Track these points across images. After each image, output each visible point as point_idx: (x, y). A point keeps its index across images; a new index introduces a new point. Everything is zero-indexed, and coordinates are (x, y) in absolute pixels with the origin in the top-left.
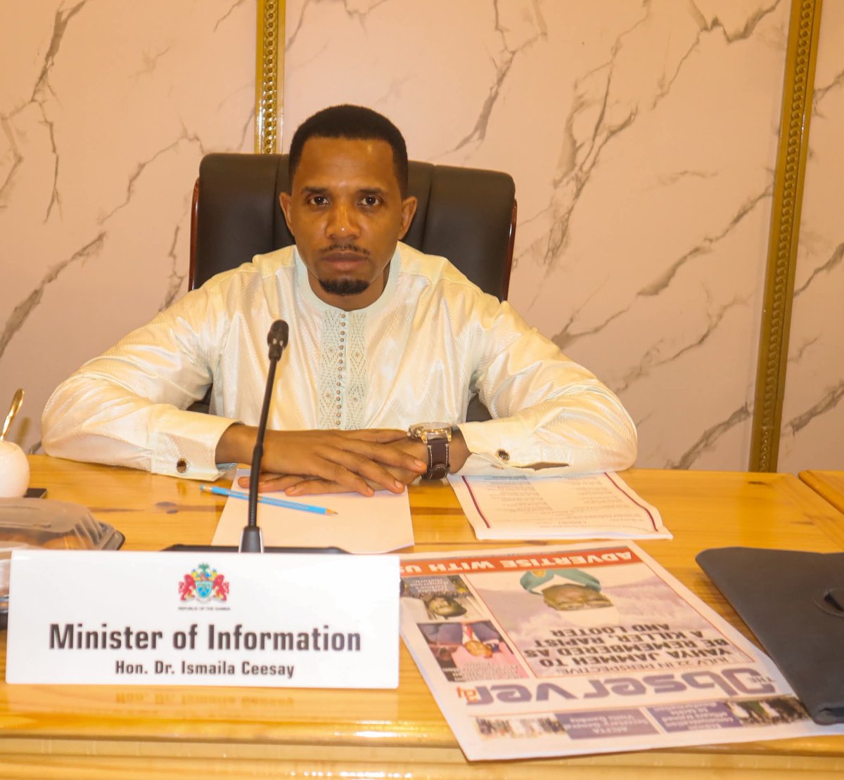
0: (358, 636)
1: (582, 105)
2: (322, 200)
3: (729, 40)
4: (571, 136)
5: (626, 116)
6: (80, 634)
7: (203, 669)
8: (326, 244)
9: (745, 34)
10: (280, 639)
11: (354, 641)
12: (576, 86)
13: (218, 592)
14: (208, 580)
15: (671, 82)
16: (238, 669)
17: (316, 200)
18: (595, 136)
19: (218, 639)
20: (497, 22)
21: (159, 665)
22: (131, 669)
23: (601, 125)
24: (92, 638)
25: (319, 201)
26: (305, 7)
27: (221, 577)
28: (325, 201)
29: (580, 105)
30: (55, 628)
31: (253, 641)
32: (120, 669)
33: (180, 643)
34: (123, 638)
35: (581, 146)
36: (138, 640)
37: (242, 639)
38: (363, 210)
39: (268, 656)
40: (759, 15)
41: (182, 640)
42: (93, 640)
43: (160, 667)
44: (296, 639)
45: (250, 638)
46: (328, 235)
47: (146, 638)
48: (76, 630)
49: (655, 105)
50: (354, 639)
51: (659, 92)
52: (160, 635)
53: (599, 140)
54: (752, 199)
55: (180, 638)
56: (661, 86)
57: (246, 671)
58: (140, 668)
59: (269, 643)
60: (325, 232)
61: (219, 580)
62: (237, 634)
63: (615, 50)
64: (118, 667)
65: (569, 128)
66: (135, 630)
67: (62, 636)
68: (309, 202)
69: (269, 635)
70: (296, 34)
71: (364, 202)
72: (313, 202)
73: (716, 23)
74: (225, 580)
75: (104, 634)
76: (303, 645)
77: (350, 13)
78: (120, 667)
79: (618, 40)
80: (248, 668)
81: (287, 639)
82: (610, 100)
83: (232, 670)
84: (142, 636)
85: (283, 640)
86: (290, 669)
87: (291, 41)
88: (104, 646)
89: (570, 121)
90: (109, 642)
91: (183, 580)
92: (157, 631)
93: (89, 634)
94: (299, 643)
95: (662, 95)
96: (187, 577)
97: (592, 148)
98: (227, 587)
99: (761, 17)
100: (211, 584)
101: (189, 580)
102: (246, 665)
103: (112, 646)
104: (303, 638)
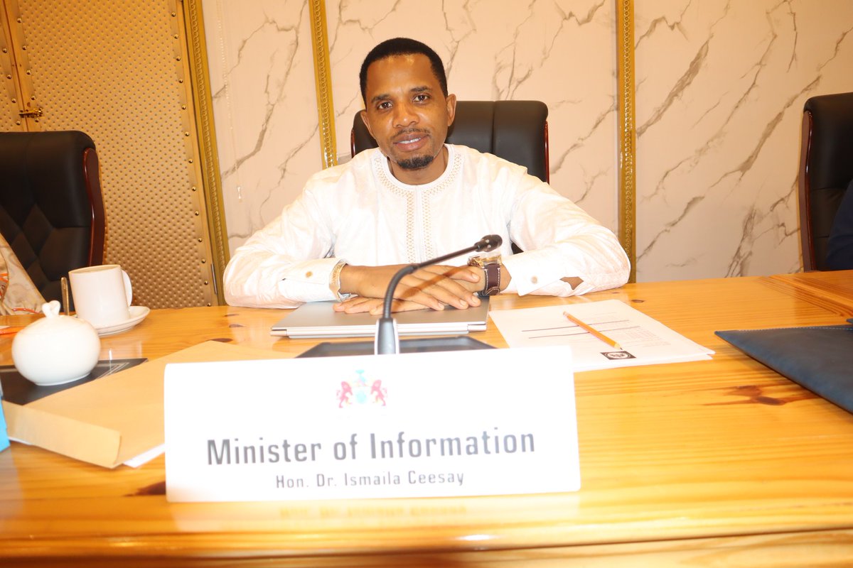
0: (531, 436)
1: (500, 68)
2: (387, 104)
3: (580, 24)
4: (496, 87)
5: (526, 72)
6: (237, 449)
7: (367, 480)
8: (394, 132)
9: (588, 19)
10: (446, 444)
11: (529, 442)
12: (496, 58)
13: (377, 398)
14: (365, 385)
15: (550, 51)
16: (404, 479)
17: (383, 105)
18: (510, 85)
19: (379, 448)
20: (447, 26)
21: (320, 478)
22: (291, 484)
23: (513, 79)
24: (249, 452)
25: (385, 105)
26: (337, 28)
27: (379, 382)
28: (390, 105)
29: (499, 68)
30: (211, 443)
31: (417, 448)
32: (280, 484)
33: (340, 454)
34: (281, 451)
35: (502, 91)
36: (297, 452)
37: (406, 446)
38: (417, 104)
39: (435, 463)
40: (595, 8)
41: (342, 451)
42: (251, 454)
43: (321, 480)
44: (464, 444)
45: (415, 445)
46: (395, 126)
47: (305, 451)
48: (233, 446)
49: (542, 65)
50: (527, 440)
51: (543, 57)
52: (319, 446)
53: (513, 87)
54: (603, 113)
55: (340, 448)
56: (544, 53)
57: (412, 481)
58: (301, 482)
59: (435, 449)
60: (393, 124)
61: (377, 385)
62: (400, 441)
63: (516, 35)
64: (278, 481)
65: (494, 82)
66: (292, 444)
67: (218, 452)
68: (378, 108)
69: (434, 441)
70: (334, 45)
71: (417, 99)
72: (381, 107)
73: (571, 15)
74: (383, 386)
75: (262, 448)
76: (472, 449)
77: (363, 29)
78: (280, 481)
79: (517, 29)
80: (414, 477)
81: (455, 444)
82: (515, 64)
83: (398, 481)
84: (300, 449)
85: (450, 445)
86: (460, 476)
87: (332, 48)
88: (262, 460)
89: (494, 77)
90: (267, 456)
91: (340, 388)
92: (315, 443)
93: (246, 449)
94: (468, 447)
95: (546, 58)
96: (344, 384)
97: (509, 92)
98: (386, 392)
99: (596, 10)
100: (369, 389)
101: (346, 387)
102: (412, 474)
103: (271, 461)
104: (471, 442)
